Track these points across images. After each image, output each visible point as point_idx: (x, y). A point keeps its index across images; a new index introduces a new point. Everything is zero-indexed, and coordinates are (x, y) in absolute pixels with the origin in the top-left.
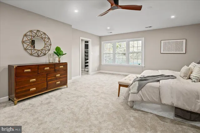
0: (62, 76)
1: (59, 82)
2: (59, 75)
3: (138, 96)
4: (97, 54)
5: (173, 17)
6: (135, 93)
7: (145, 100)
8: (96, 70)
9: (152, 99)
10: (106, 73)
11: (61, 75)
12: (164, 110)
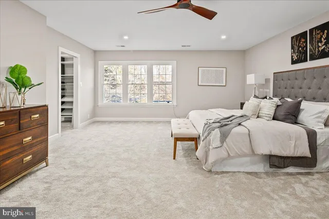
0: (35, 141)
1: (30, 157)
2: (30, 138)
3: (224, 152)
4: (90, 84)
5: (224, 37)
6: (219, 147)
7: (232, 155)
8: (89, 117)
9: (241, 152)
10: (111, 122)
11: (33, 139)
12: (253, 163)
